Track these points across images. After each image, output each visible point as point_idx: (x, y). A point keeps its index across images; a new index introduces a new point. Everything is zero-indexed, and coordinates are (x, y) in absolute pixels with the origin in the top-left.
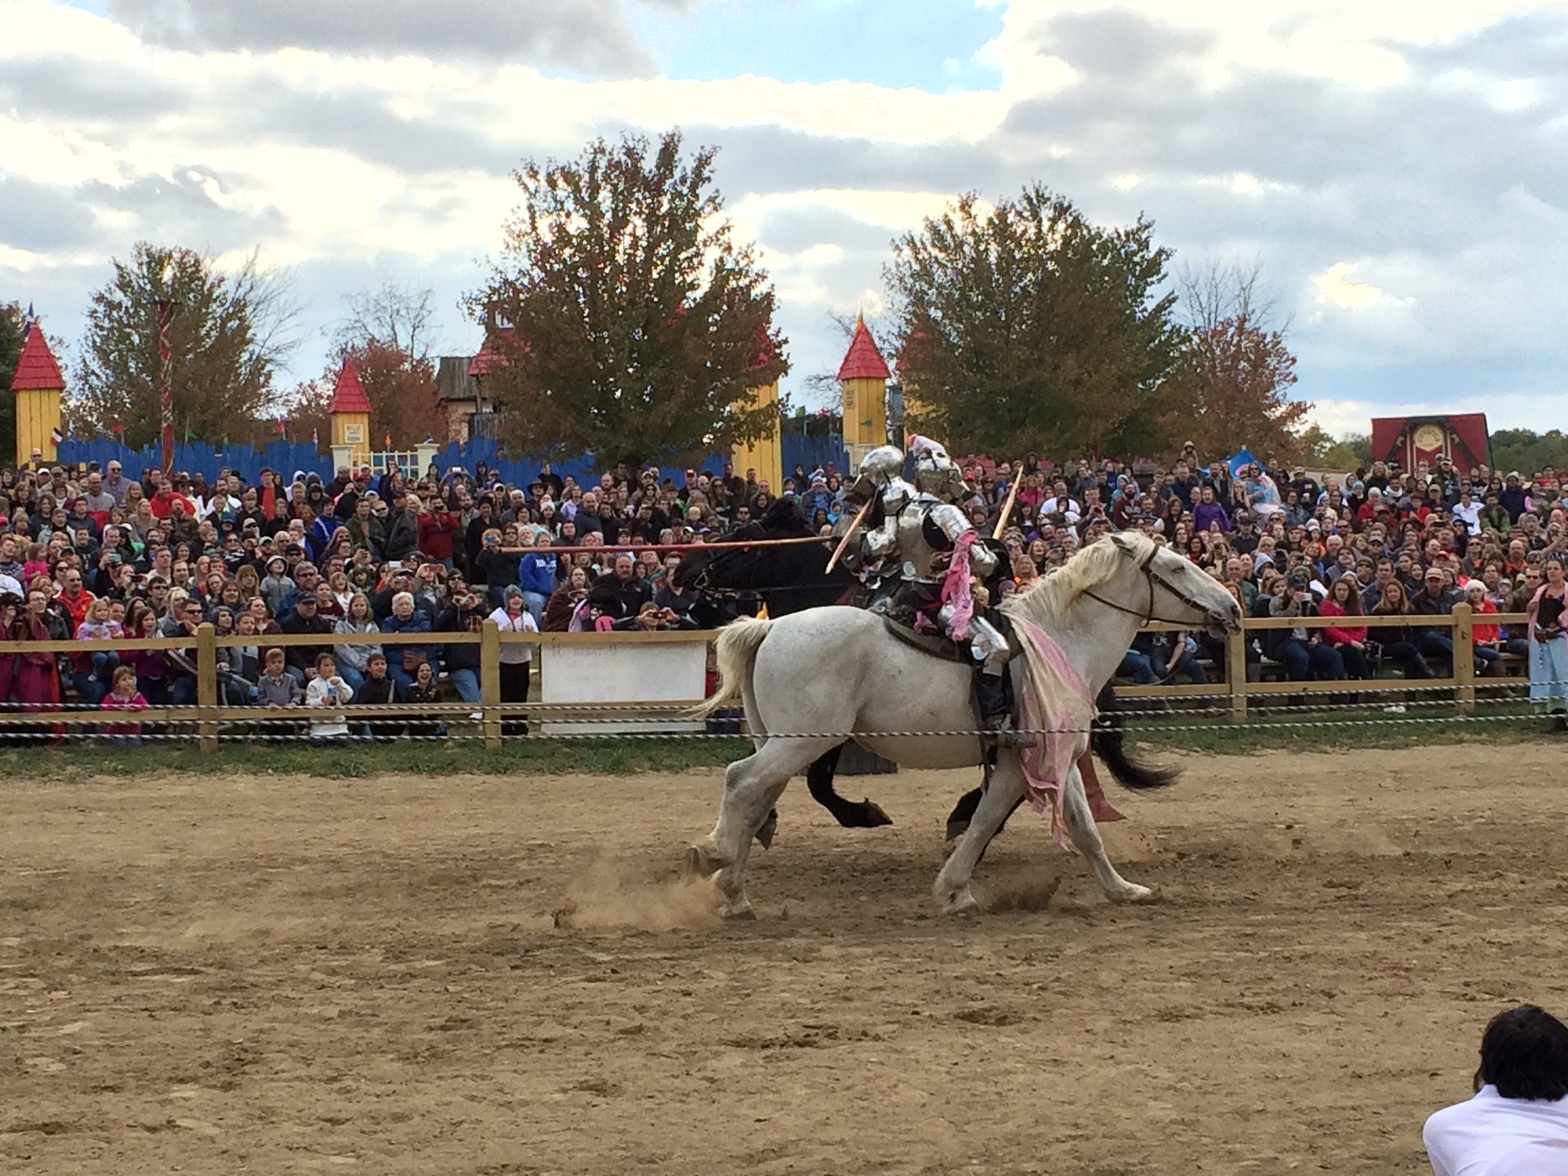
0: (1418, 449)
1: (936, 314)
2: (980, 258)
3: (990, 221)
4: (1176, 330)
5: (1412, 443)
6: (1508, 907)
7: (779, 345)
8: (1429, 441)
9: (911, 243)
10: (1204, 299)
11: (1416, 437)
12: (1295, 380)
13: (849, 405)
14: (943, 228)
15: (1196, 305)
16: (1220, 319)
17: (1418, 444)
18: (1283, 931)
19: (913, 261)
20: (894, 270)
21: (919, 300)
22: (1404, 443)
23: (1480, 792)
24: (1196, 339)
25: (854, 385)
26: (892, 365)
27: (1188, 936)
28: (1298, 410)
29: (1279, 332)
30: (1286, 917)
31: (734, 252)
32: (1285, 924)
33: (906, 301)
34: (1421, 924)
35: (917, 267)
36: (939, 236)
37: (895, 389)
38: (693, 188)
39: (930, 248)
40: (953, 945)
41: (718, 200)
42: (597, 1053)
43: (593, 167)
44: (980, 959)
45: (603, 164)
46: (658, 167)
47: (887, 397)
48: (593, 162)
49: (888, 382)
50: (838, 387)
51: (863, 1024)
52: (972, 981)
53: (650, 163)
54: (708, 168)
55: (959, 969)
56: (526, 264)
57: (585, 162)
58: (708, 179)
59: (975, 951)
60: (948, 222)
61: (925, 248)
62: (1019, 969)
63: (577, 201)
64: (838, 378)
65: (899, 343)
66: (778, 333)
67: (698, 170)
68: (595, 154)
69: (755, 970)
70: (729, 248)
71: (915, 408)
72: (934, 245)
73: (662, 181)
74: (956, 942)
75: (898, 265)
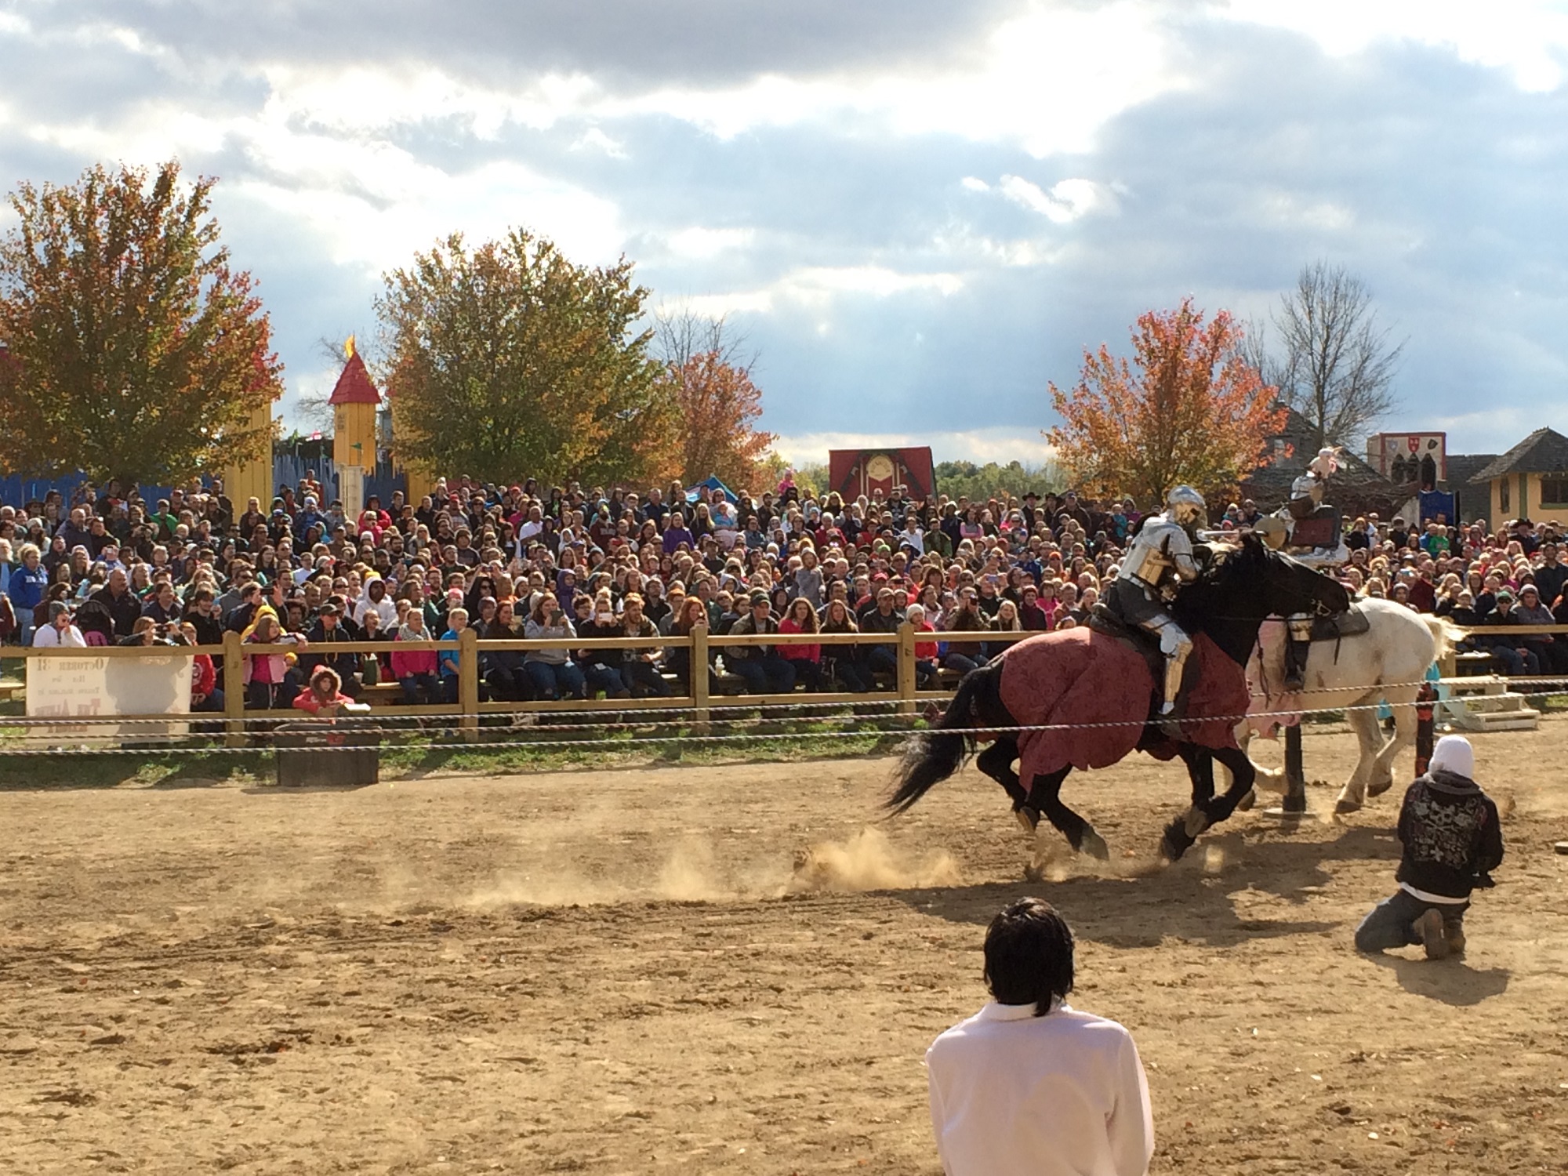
0: (871, 479)
1: (425, 343)
2: (467, 293)
3: (477, 257)
4: (651, 364)
5: (865, 472)
7: (273, 371)
8: (880, 471)
9: (401, 275)
10: (677, 335)
11: (869, 468)
12: (759, 413)
13: (340, 427)
14: (433, 262)
15: (670, 342)
16: (692, 355)
17: (870, 474)
19: (404, 293)
20: (386, 301)
21: (408, 329)
22: (858, 473)
24: (669, 372)
25: (345, 408)
26: (382, 392)
27: (649, 936)
28: (763, 440)
29: (745, 367)
31: (231, 280)
33: (396, 330)
34: (862, 922)
35: (406, 299)
36: (428, 270)
37: (386, 414)
38: (190, 217)
39: (420, 281)
40: (426, 950)
41: (215, 230)
42: (71, 1063)
43: (91, 193)
44: (452, 962)
45: (100, 190)
46: (156, 195)
47: (378, 422)
48: (90, 187)
49: (379, 407)
50: (330, 411)
51: (337, 1028)
52: (443, 984)
53: (147, 191)
54: (205, 198)
55: (432, 973)
56: (21, 286)
57: (82, 188)
58: (206, 209)
59: (447, 955)
60: (436, 256)
61: (415, 281)
62: (489, 972)
63: (74, 225)
64: (330, 402)
65: (388, 371)
66: (273, 359)
67: (196, 200)
68: (93, 179)
69: (232, 977)
70: (226, 276)
71: (403, 433)
72: (424, 279)
73: (159, 208)
74: (428, 945)
75: (389, 296)
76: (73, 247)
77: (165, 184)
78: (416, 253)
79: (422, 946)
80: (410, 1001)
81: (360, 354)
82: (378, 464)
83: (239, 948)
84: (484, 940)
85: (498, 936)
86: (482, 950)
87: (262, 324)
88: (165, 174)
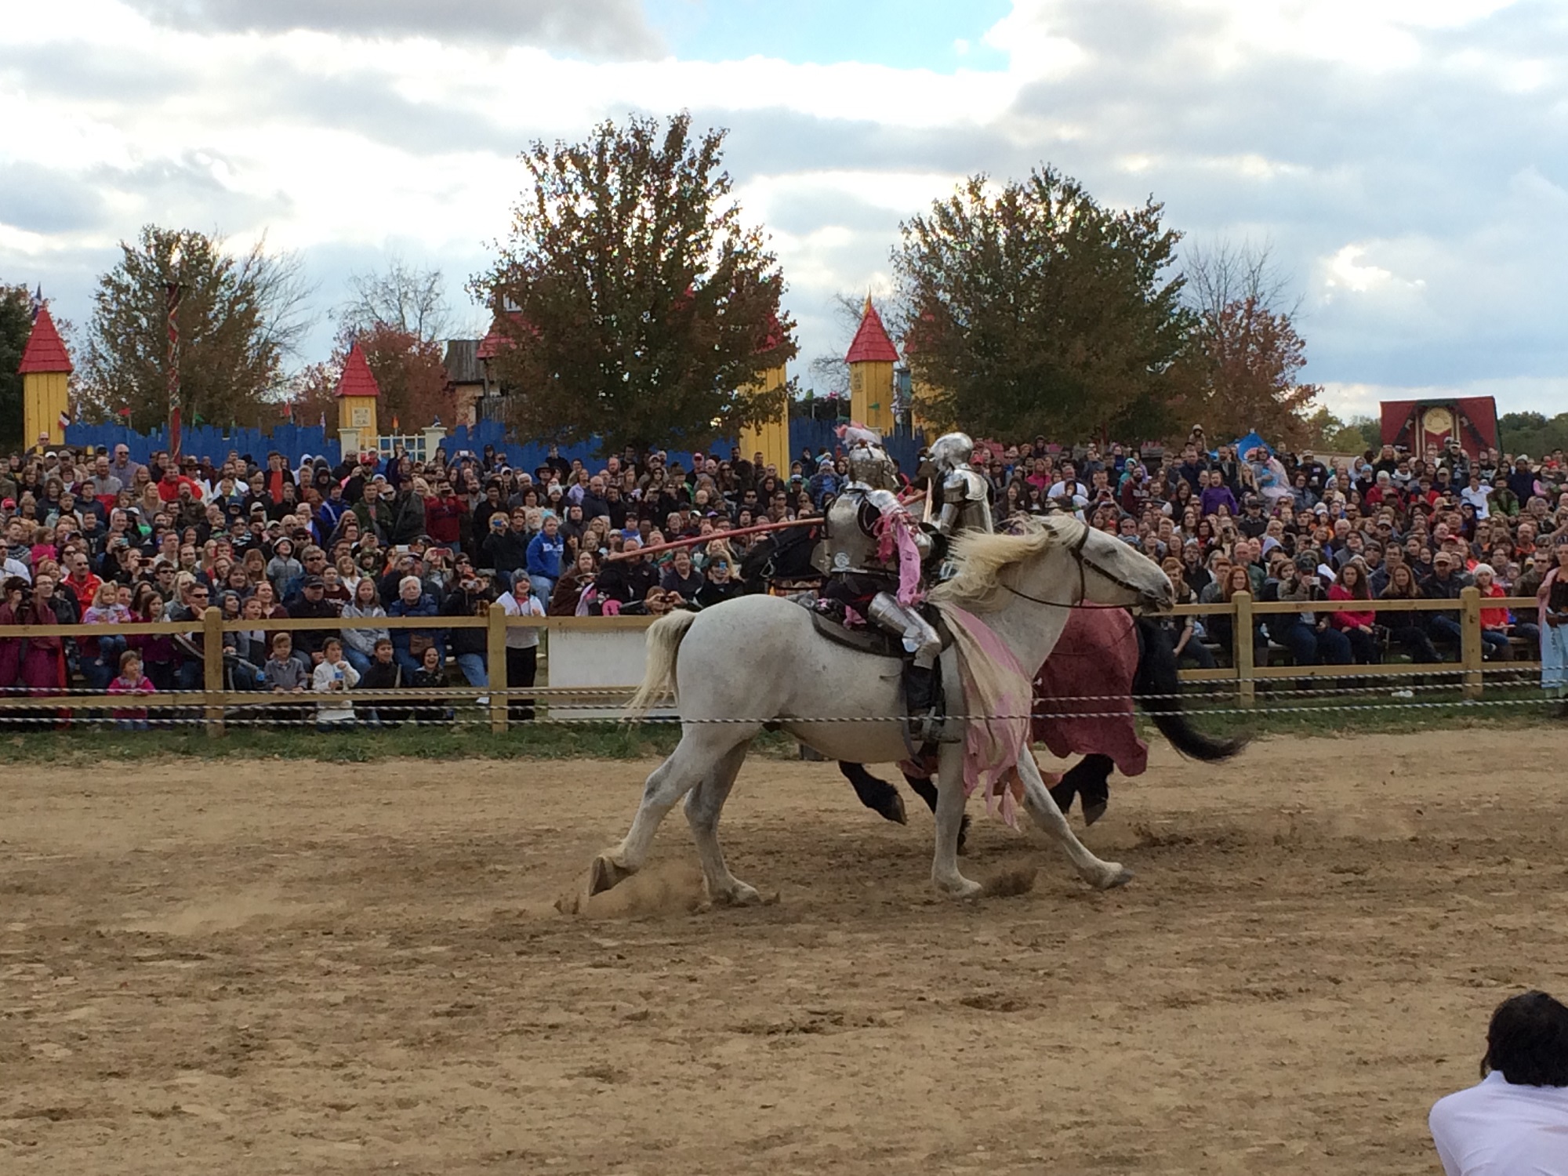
0: (1427, 433)
1: (944, 296)
2: (989, 241)
3: (999, 203)
4: (1185, 313)
5: (1421, 426)
6: (1513, 893)
7: (788, 328)
8: (1438, 424)
9: (920, 225)
10: (1213, 281)
11: (1426, 420)
12: (1304, 362)
13: (858, 387)
14: (952, 210)
15: (1205, 288)
16: (1229, 302)
17: (1427, 427)
18: (1292, 916)
19: (921, 244)
20: (903, 252)
21: (927, 283)
22: (1413, 426)
23: (1488, 778)
24: (1205, 322)
25: (862, 368)
26: (900, 348)
27: (1194, 922)
28: (1307, 393)
29: (1288, 314)
30: (1290, 903)
31: (743, 235)
32: (1292, 910)
33: (915, 283)
34: (1427, 909)
35: (925, 250)
36: (948, 219)
37: (904, 372)
38: (701, 170)
39: (939, 231)
40: (958, 931)
41: (727, 183)
42: (603, 1039)
43: (601, 149)
44: (986, 944)
45: (611, 146)
46: (667, 149)
47: (896, 380)
48: (601, 144)
49: (897, 365)
50: (846, 370)
51: (870, 1010)
52: (978, 967)
53: (658, 145)
54: (717, 150)
55: (966, 955)
56: (534, 247)
57: (594, 145)
58: (717, 162)
59: (981, 937)
60: (957, 205)
61: (934, 231)
62: (1025, 955)
63: (586, 183)
64: (847, 361)
65: (908, 326)
66: (786, 316)
67: (707, 153)
68: (603, 136)
69: (761, 956)
70: (738, 231)
71: (924, 391)
72: (943, 229)
73: (671, 163)
74: (962, 928)
75: (907, 248)
77: (675, 138)
78: (935, 201)
79: (954, 927)
81: (877, 309)
82: (896, 425)
86: (1018, 933)
87: (775, 280)
88: (675, 127)
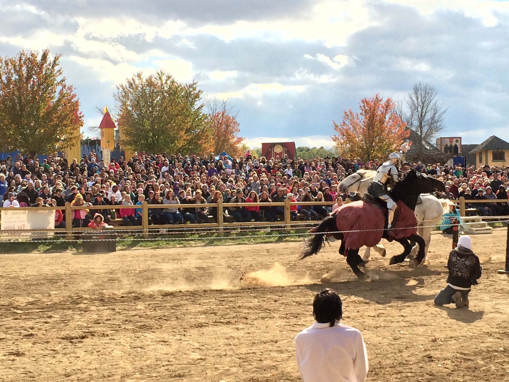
0: (275, 152)
1: (130, 108)
2: (144, 92)
3: (147, 80)
4: (203, 115)
5: (274, 150)
7: (80, 117)
8: (278, 150)
9: (122, 86)
10: (212, 106)
12: (239, 131)
13: (102, 136)
14: (132, 82)
15: (210, 108)
16: (217, 112)
18: (234, 299)
19: (123, 92)
21: (124, 104)
22: (271, 150)
24: (209, 118)
25: (104, 129)
26: (116, 124)
27: (204, 301)
28: (240, 140)
29: (234, 116)
31: (66, 88)
33: (121, 104)
34: (274, 296)
35: (124, 94)
36: (131, 85)
37: (117, 131)
38: (53, 67)
39: (128, 88)
40: (132, 306)
41: (61, 71)
42: (17, 343)
43: (20, 59)
44: (140, 309)
45: (24, 58)
46: (42, 60)
47: (115, 134)
48: (20, 58)
49: (115, 129)
50: (99, 130)
51: (103, 331)
52: (138, 317)
53: (39, 59)
54: (58, 61)
55: (134, 313)
57: (18, 58)
58: (58, 64)
59: (139, 307)
60: (133, 80)
61: (127, 88)
62: (152, 313)
63: (15, 70)
64: (99, 128)
65: (118, 117)
66: (81, 113)
67: (55, 61)
68: (21, 55)
69: (69, 315)
70: (65, 86)
71: (123, 137)
72: (130, 87)
73: (43, 64)
74: (133, 304)
75: (118, 93)
76: (15, 77)
77: (45, 57)
78: (127, 79)
79: (130, 304)
80: (127, 322)
81: (109, 112)
82: (115, 148)
83: (71, 305)
84: (151, 303)
85: (156, 301)
86: (150, 306)
87: (77, 102)
88: (44, 53)
